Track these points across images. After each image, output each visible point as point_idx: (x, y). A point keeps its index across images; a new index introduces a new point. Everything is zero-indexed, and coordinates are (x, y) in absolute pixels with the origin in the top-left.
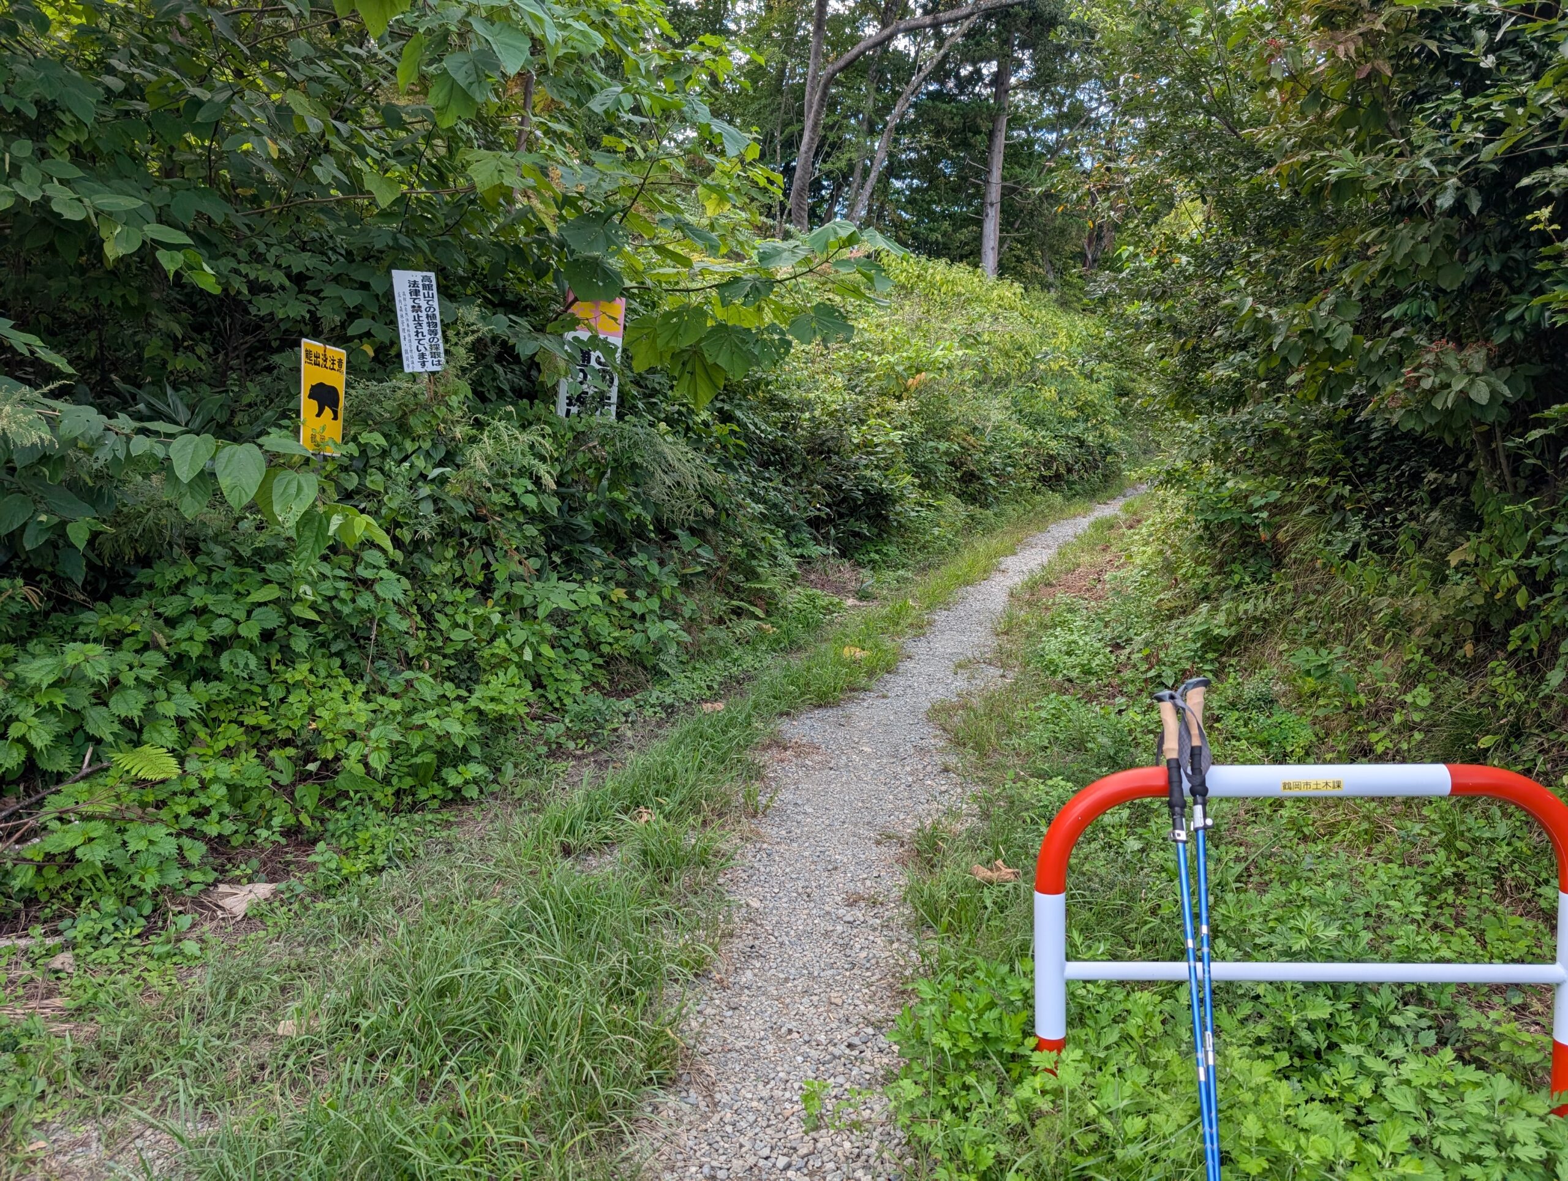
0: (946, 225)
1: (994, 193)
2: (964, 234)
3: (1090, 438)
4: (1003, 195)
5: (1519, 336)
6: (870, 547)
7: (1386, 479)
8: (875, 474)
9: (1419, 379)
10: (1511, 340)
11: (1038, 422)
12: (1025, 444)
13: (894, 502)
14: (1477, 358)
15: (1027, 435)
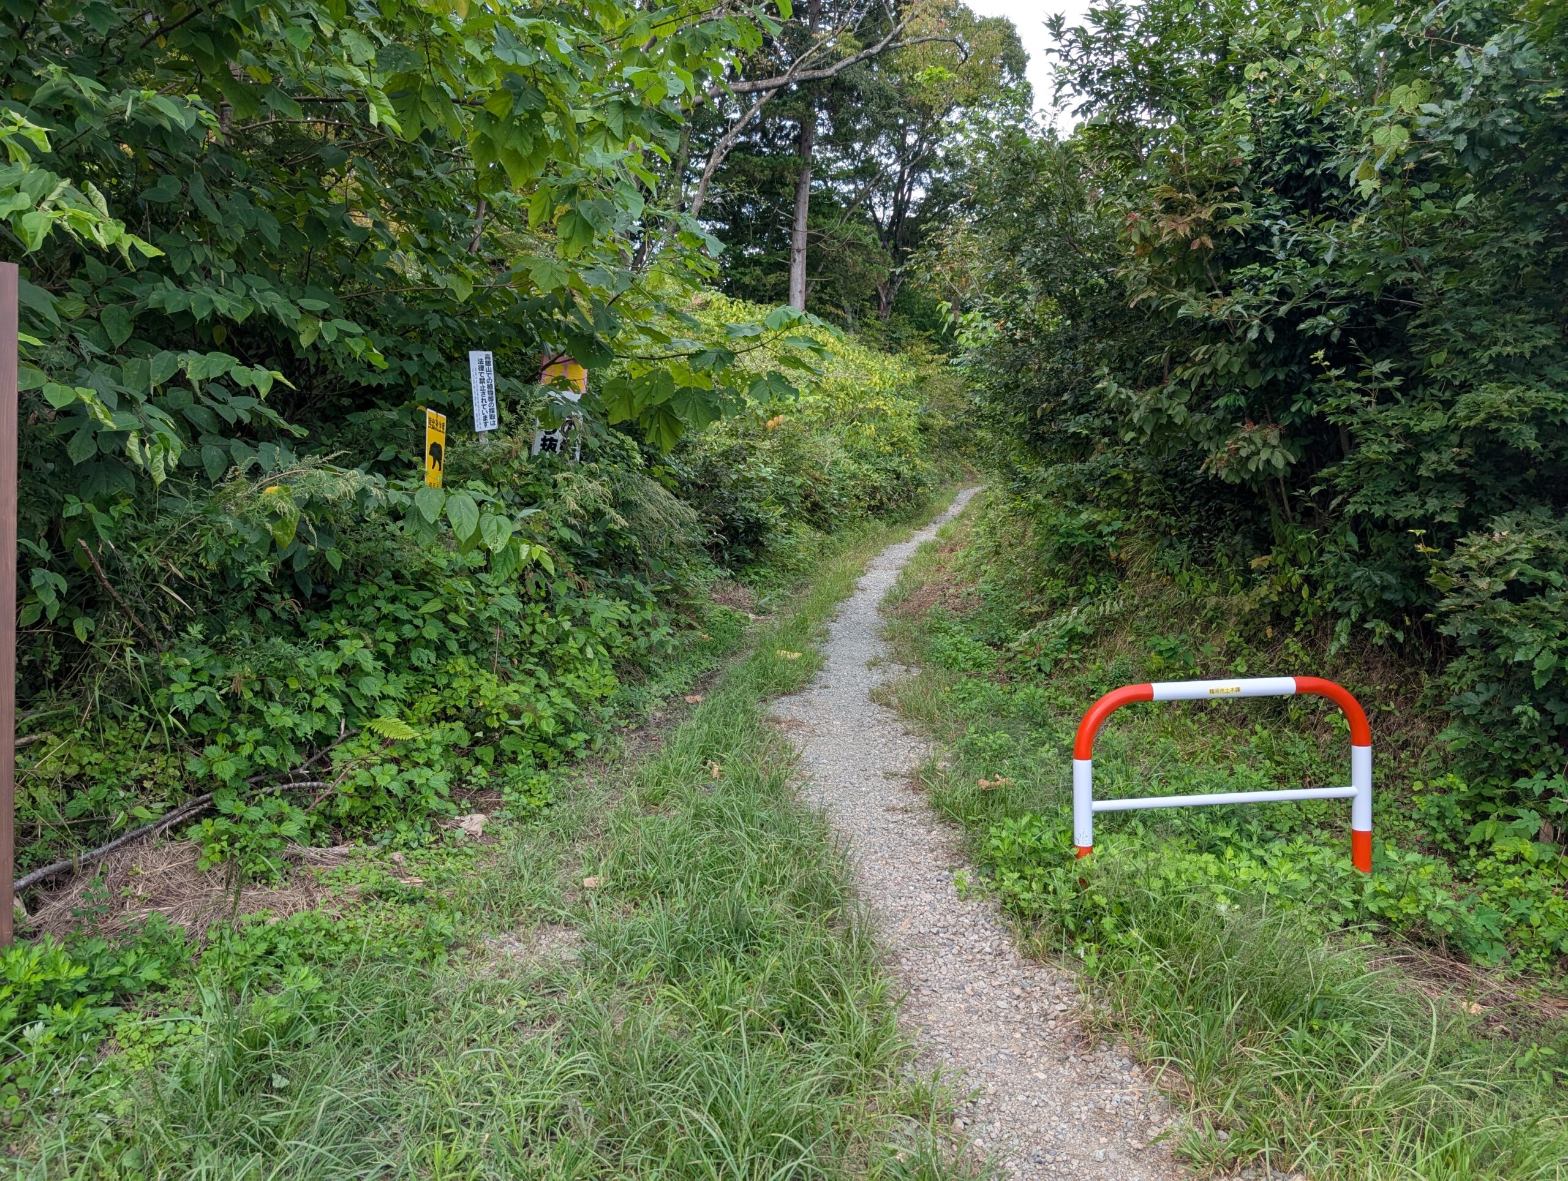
0: (758, 271)
1: (800, 241)
2: (772, 279)
3: (904, 470)
4: (808, 242)
5: (1298, 420)
6: (750, 571)
7: (1198, 512)
8: (753, 505)
9: (1238, 449)
10: (1293, 423)
11: (861, 457)
12: (854, 476)
13: (768, 530)
14: (1273, 436)
15: (854, 467)
